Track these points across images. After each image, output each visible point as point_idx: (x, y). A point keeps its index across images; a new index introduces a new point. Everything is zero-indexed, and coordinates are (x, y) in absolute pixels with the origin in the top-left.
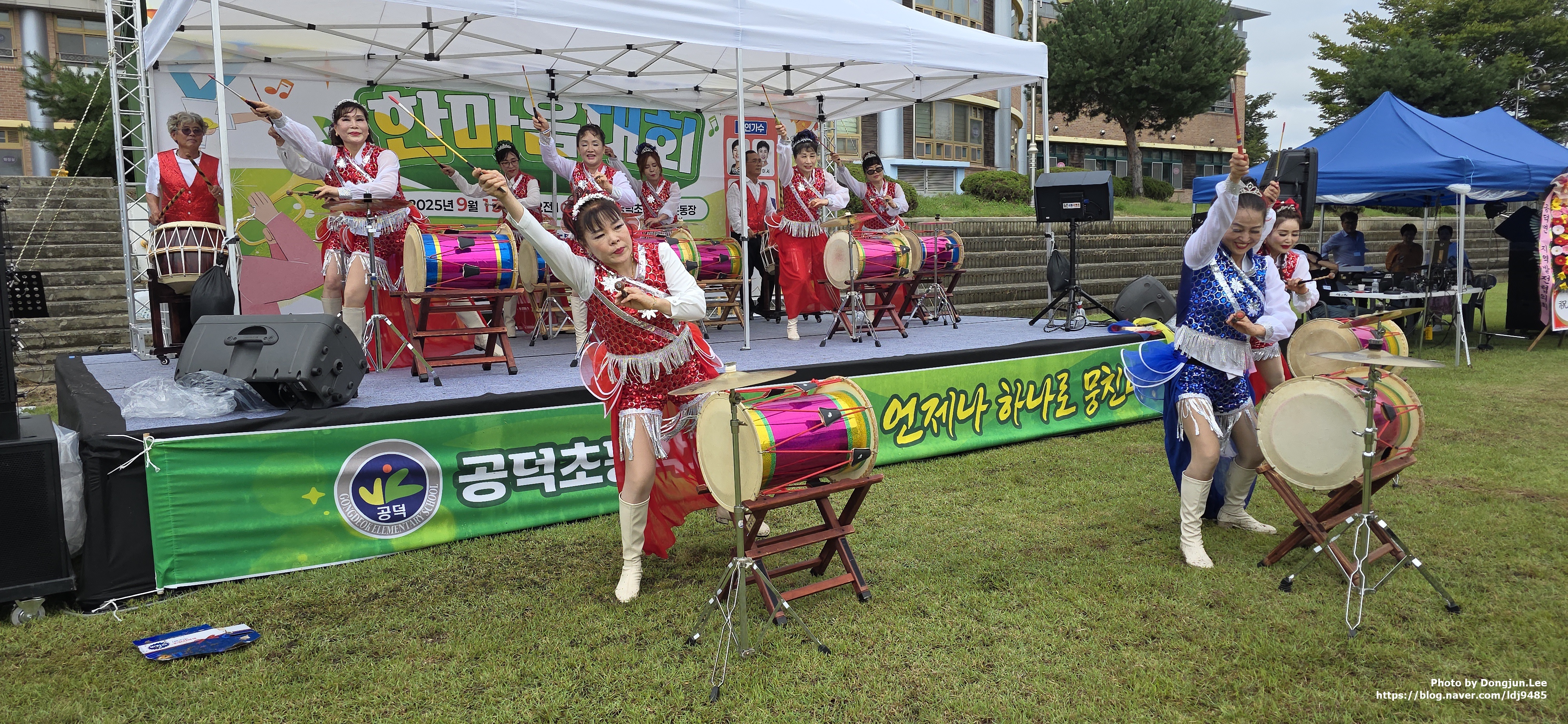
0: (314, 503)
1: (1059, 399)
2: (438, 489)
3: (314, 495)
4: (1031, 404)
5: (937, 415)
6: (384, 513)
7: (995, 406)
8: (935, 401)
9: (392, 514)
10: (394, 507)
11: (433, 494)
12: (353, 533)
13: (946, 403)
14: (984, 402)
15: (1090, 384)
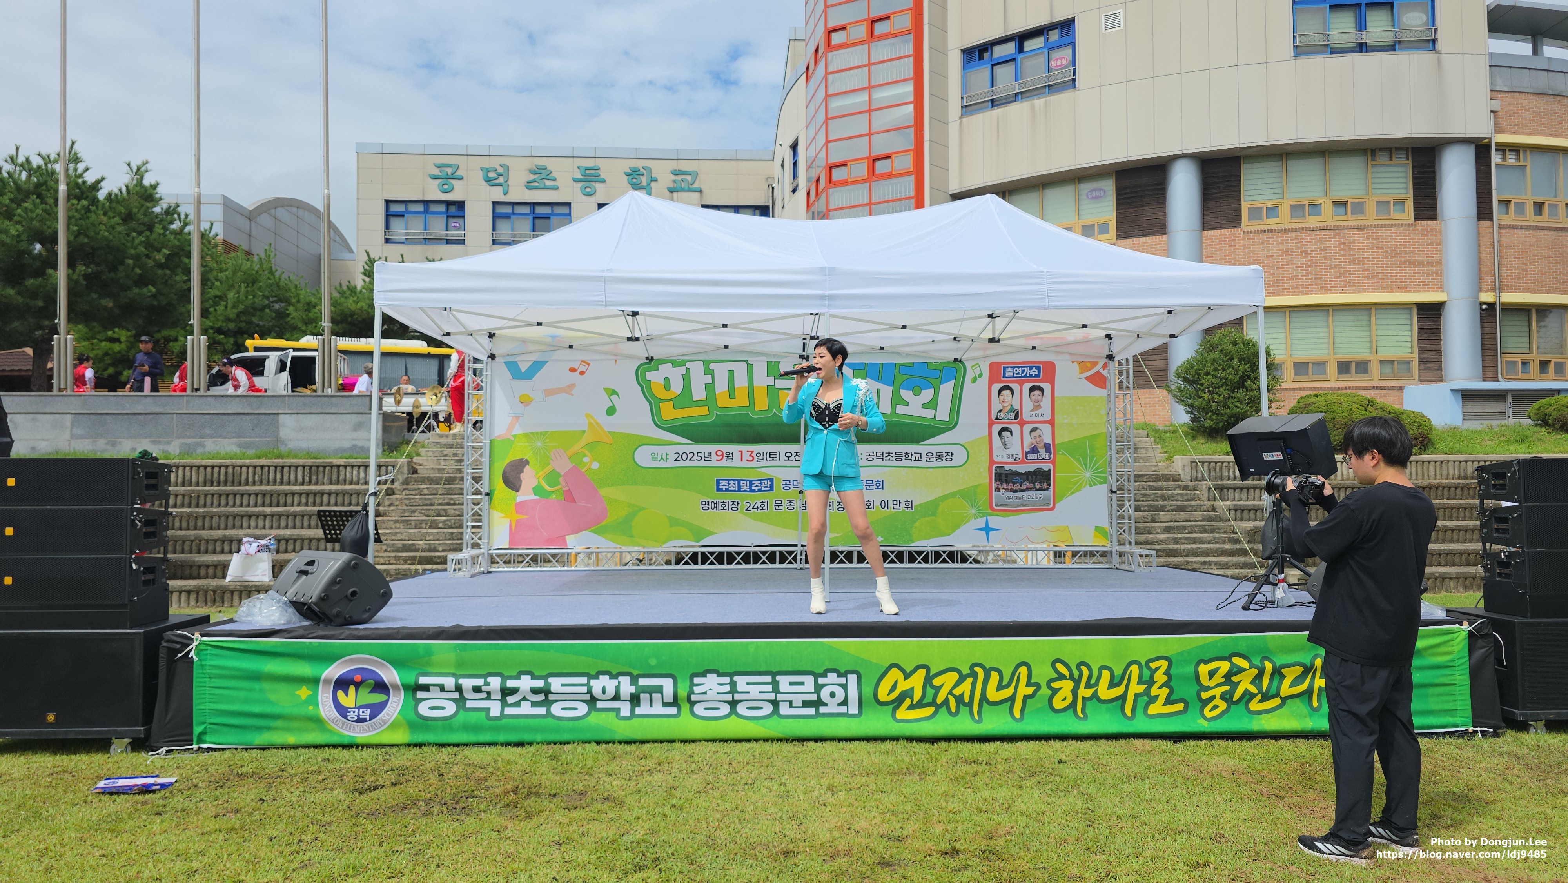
0: (304, 698)
1: (1154, 692)
2: (399, 701)
3: (304, 692)
4: (1105, 693)
5: (957, 692)
6: (352, 715)
7: (1045, 691)
8: (954, 676)
9: (358, 716)
10: (361, 710)
11: (394, 705)
12: (328, 727)
13: (970, 680)
14: (1029, 684)
15: (1211, 678)
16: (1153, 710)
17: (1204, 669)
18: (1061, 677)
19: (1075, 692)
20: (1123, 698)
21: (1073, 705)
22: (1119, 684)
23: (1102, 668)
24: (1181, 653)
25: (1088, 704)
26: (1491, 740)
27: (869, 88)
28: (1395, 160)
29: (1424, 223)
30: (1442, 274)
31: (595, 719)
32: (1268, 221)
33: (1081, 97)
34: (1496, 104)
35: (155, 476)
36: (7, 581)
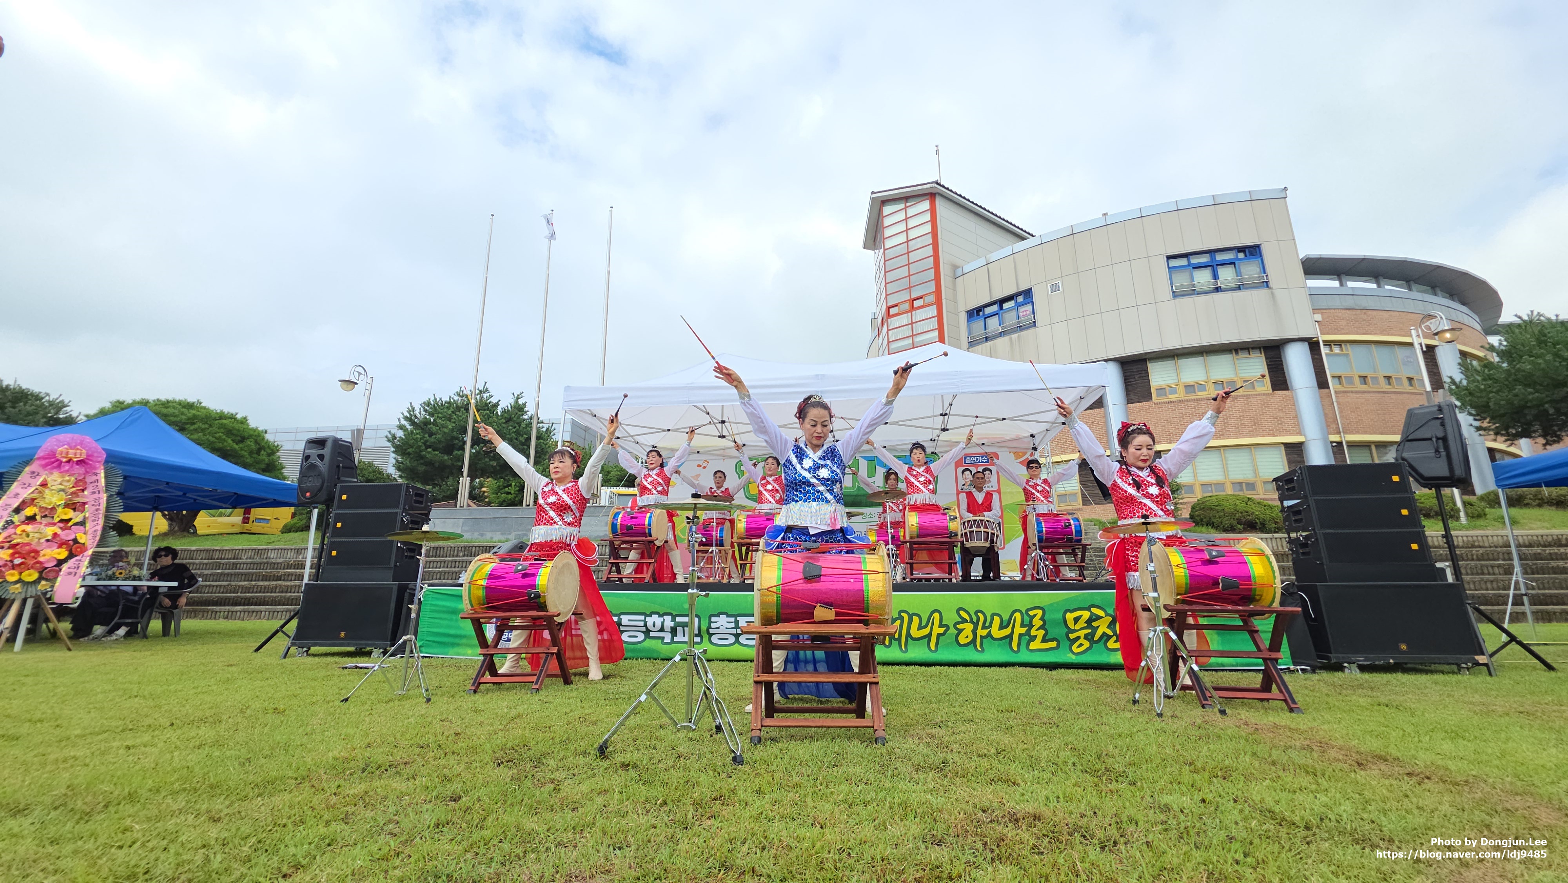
1: (1033, 632)
4: (996, 633)
6: (505, 637)
7: (953, 631)
14: (941, 626)
15: (1075, 624)
16: (1033, 646)
17: (1070, 616)
18: (964, 621)
19: (974, 632)
20: (1010, 636)
21: (974, 641)
22: (1007, 626)
23: (993, 615)
24: (1051, 605)
25: (985, 641)
26: (1308, 675)
27: (913, 336)
28: (1252, 355)
29: (1280, 392)
30: (1298, 424)
31: (648, 643)
32: (1170, 396)
33: (1041, 331)
34: (1318, 317)
35: (421, 496)
36: (334, 553)
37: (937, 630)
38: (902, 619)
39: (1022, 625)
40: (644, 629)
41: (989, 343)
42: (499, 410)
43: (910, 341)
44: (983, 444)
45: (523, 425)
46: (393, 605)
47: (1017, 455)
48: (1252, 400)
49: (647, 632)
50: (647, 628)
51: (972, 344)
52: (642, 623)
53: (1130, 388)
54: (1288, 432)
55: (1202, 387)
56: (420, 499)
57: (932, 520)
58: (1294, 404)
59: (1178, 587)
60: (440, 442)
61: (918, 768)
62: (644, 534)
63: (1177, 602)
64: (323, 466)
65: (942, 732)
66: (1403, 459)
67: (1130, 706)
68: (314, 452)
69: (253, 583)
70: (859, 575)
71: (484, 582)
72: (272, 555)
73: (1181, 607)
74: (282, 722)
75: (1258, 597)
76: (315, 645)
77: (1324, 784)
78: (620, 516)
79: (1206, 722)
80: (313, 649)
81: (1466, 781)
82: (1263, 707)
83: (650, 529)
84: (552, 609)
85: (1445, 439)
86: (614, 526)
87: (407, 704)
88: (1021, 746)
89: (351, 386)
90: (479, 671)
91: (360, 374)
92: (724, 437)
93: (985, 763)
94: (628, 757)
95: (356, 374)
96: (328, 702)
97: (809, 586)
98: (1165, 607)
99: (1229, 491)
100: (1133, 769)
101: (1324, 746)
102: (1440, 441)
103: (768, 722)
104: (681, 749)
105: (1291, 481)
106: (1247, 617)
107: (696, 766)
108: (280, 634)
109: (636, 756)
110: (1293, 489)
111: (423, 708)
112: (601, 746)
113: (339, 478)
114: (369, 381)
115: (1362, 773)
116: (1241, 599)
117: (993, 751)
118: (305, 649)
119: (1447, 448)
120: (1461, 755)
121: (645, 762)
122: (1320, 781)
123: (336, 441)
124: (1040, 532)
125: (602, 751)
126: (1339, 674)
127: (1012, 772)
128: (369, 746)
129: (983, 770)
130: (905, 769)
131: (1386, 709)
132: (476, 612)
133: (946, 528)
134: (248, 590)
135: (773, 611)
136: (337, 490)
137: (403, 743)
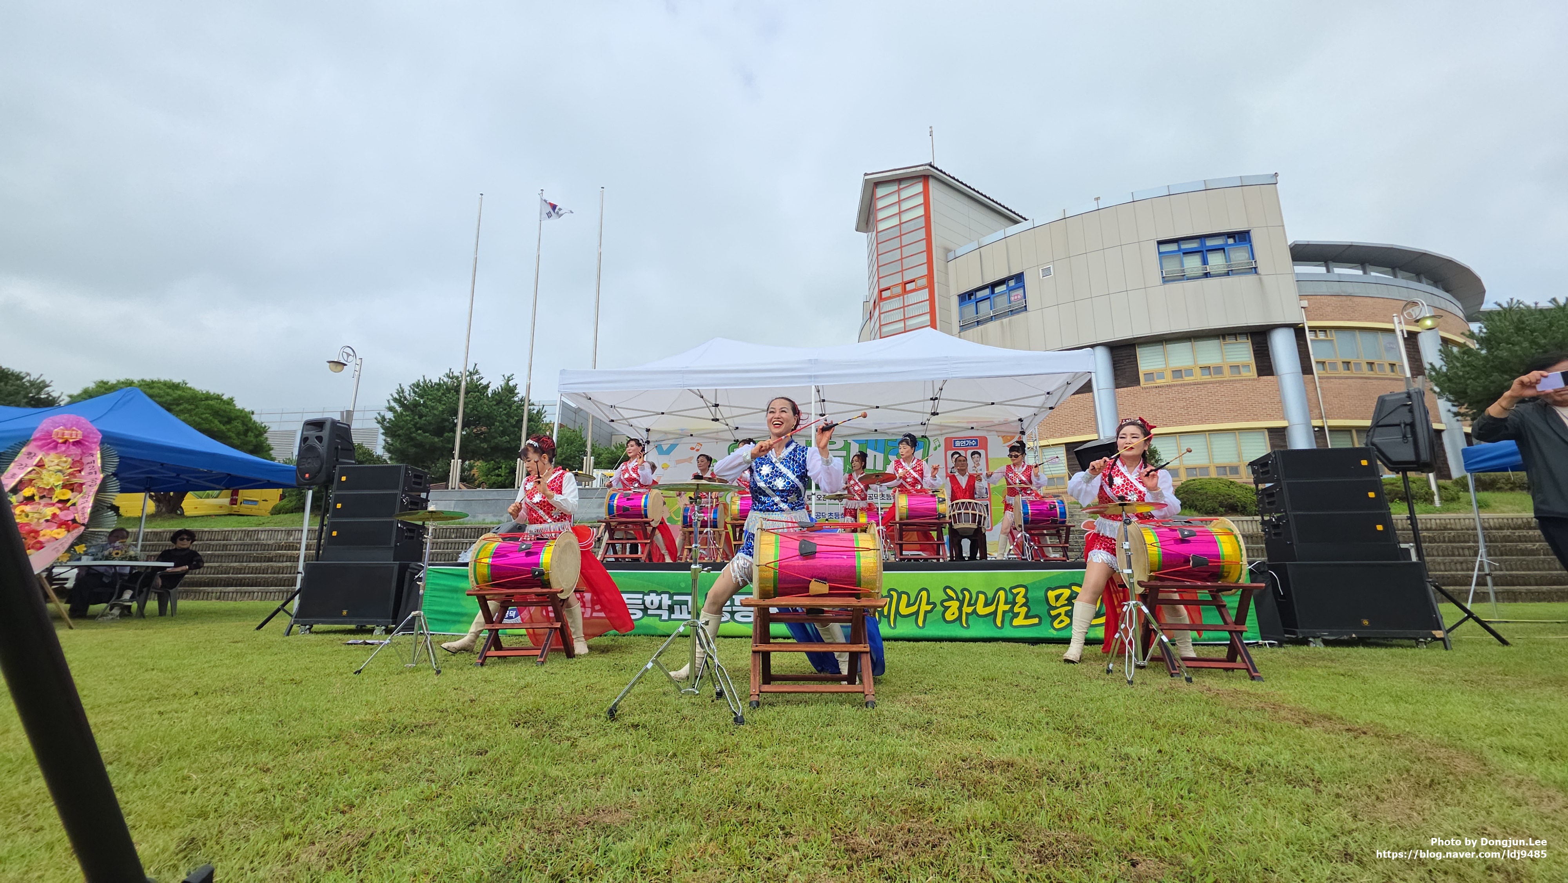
1: (1016, 610)
4: (981, 610)
7: (939, 608)
14: (928, 603)
15: (1057, 600)
16: (1016, 622)
17: (1051, 594)
18: (951, 599)
19: (960, 609)
20: (995, 613)
21: (959, 618)
22: (991, 604)
23: (978, 593)
24: (1034, 583)
25: (970, 617)
26: (1275, 649)
27: (904, 319)
28: (1239, 341)
29: (1265, 378)
30: (1282, 409)
31: (646, 620)
32: (1158, 381)
33: (1031, 315)
34: (1305, 303)
35: (420, 477)
36: (335, 533)
37: (925, 607)
38: (891, 597)
39: (1006, 603)
40: (642, 607)
41: (980, 327)
42: (490, 392)
43: (902, 324)
44: (972, 428)
45: (514, 407)
46: (394, 584)
47: (1005, 439)
48: (1238, 385)
49: (645, 610)
50: (645, 606)
51: (963, 327)
52: (640, 602)
53: (1119, 373)
54: (1271, 417)
55: (1189, 372)
56: (419, 480)
57: (921, 503)
58: (1279, 389)
59: (1152, 564)
60: (430, 424)
61: (904, 726)
62: (640, 516)
63: (1150, 578)
64: (322, 448)
65: (928, 697)
66: (1373, 444)
67: (1104, 675)
68: (313, 433)
69: (245, 564)
70: (851, 551)
71: (489, 561)
72: (263, 536)
73: (1153, 583)
74: (302, 691)
75: (1226, 574)
76: (317, 623)
77: (1270, 737)
78: (617, 498)
79: (1172, 688)
80: (316, 627)
81: (1398, 736)
82: (1227, 676)
83: (646, 511)
84: (555, 586)
85: (1412, 425)
86: (610, 507)
87: (419, 675)
88: (1000, 709)
89: (339, 367)
90: (486, 645)
91: (349, 355)
92: (717, 420)
93: (966, 723)
94: (636, 719)
95: (345, 355)
96: (341, 674)
97: (805, 562)
98: (1139, 583)
99: (1213, 474)
100: (1100, 726)
101: (1276, 707)
102: (1408, 428)
103: (766, 688)
104: (685, 712)
105: (1266, 464)
106: (1216, 593)
107: (701, 726)
108: (281, 612)
109: (644, 718)
110: (1267, 472)
111: (436, 679)
112: (611, 710)
113: (337, 460)
114: (359, 362)
115: (1307, 729)
116: (1210, 576)
117: (974, 712)
118: (307, 627)
119: (1414, 434)
120: (1400, 715)
121: (653, 723)
122: (1266, 734)
123: (334, 423)
124: (1026, 514)
125: (612, 714)
126: (1305, 648)
127: (990, 730)
128: (390, 710)
129: (964, 728)
130: (894, 727)
131: (1342, 678)
132: (481, 589)
133: (935, 509)
134: (239, 571)
135: (770, 586)
136: (337, 471)
137: (422, 708)
